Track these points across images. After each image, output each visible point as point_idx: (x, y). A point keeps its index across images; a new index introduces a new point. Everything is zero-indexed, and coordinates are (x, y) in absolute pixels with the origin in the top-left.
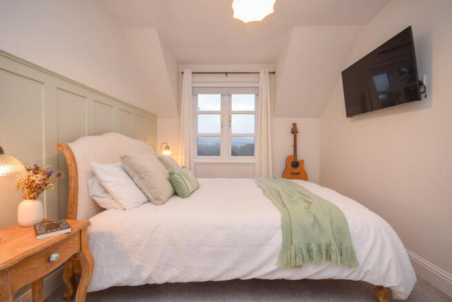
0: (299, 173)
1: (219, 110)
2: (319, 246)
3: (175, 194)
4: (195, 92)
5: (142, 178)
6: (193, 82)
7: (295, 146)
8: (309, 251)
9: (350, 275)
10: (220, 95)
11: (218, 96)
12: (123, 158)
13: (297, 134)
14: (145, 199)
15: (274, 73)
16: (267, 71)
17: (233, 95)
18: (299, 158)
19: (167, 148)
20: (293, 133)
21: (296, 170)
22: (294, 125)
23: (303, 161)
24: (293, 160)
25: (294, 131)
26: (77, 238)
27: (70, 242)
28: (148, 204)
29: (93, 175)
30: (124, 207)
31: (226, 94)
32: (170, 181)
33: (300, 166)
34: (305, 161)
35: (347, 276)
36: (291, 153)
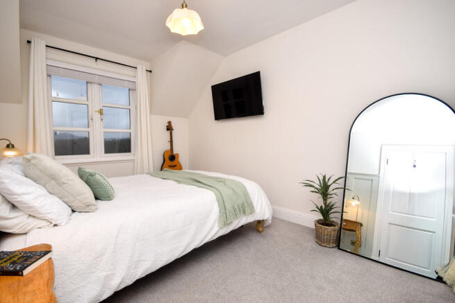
0: (176, 166)
2: (238, 206)
3: (97, 198)
7: (171, 142)
8: (235, 210)
13: (173, 131)
15: (150, 71)
16: (145, 69)
18: (175, 153)
19: (10, 145)
20: (168, 130)
21: (173, 163)
22: (169, 123)
23: (178, 155)
24: (170, 154)
25: (170, 128)
28: (73, 215)
30: (54, 223)
33: (176, 160)
34: (180, 155)
36: (168, 147)
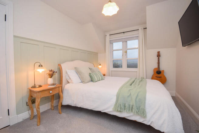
0: (161, 77)
1: (122, 48)
2: (129, 105)
3: (92, 81)
4: (111, 42)
5: (80, 75)
6: (110, 39)
7: (159, 63)
8: (125, 106)
9: (144, 121)
10: (122, 42)
11: (121, 43)
12: (75, 68)
13: (160, 57)
14: (80, 81)
15: (146, 28)
16: (142, 28)
17: (128, 41)
19: (100, 65)
21: (159, 75)
24: (157, 70)
25: (159, 55)
26: (58, 89)
27: (56, 89)
28: (81, 83)
29: (67, 73)
31: (125, 41)
32: (90, 76)
33: (162, 73)
34: (165, 71)
35: (142, 122)
